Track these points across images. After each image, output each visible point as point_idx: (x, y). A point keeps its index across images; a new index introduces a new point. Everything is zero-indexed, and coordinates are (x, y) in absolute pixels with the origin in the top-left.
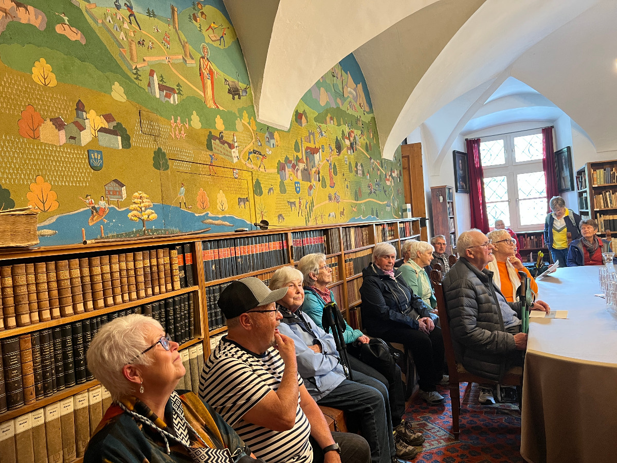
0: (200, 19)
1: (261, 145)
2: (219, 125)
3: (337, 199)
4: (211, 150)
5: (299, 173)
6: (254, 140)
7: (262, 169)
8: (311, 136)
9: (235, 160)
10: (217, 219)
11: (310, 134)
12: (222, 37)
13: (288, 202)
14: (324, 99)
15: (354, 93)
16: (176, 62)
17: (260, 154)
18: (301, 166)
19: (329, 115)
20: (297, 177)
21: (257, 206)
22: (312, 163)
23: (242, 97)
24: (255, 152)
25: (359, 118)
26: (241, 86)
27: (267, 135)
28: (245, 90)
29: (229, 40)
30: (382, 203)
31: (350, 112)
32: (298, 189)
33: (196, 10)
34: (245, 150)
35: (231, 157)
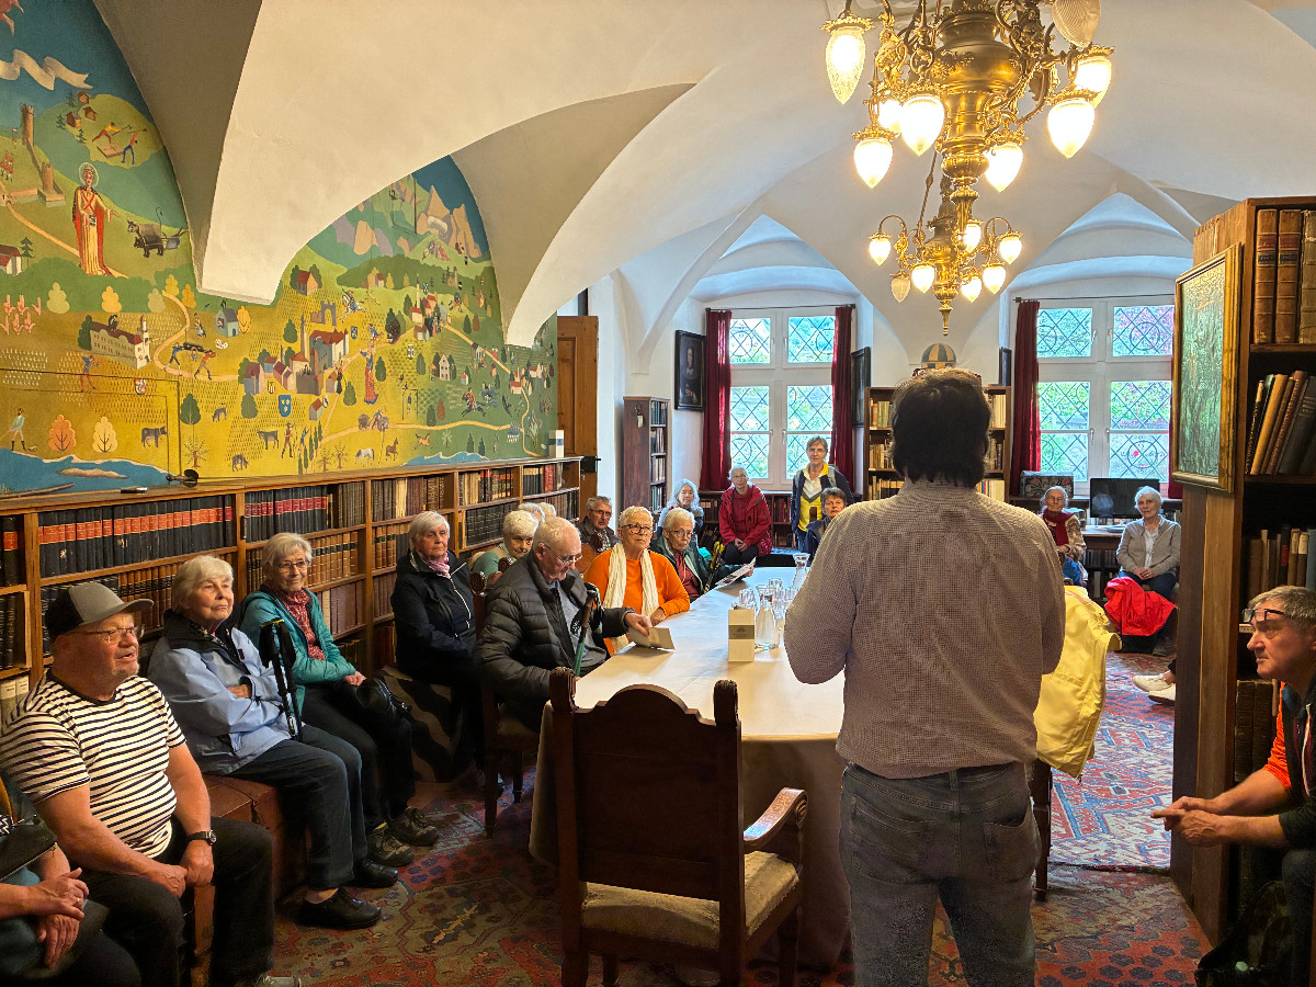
0: (83, 121)
1: (204, 334)
2: (111, 302)
3: (380, 423)
4: (89, 348)
5: (292, 381)
6: (188, 326)
7: (203, 377)
8: (328, 311)
9: (141, 364)
10: (93, 466)
11: (324, 307)
12: (130, 147)
13: (259, 432)
14: (365, 241)
15: (445, 226)
16: (25, 201)
17: (202, 350)
18: (298, 366)
19: (375, 271)
20: (285, 386)
21: (186, 441)
22: (325, 360)
23: (166, 252)
24: (187, 347)
25: (451, 270)
26: (167, 230)
27: (220, 314)
28: (176, 239)
29: (144, 151)
30: (496, 428)
31: (431, 261)
32: (286, 409)
33: (73, 106)
34: (166, 344)
35: (134, 358)
